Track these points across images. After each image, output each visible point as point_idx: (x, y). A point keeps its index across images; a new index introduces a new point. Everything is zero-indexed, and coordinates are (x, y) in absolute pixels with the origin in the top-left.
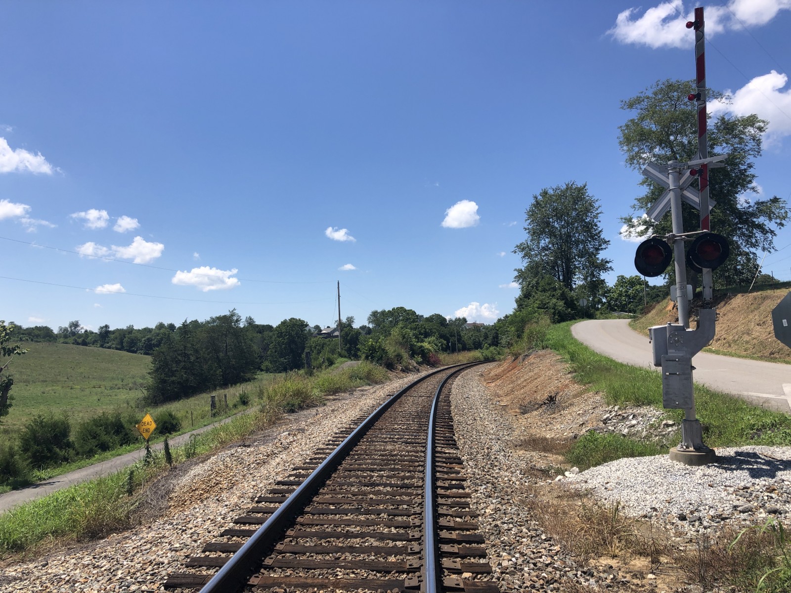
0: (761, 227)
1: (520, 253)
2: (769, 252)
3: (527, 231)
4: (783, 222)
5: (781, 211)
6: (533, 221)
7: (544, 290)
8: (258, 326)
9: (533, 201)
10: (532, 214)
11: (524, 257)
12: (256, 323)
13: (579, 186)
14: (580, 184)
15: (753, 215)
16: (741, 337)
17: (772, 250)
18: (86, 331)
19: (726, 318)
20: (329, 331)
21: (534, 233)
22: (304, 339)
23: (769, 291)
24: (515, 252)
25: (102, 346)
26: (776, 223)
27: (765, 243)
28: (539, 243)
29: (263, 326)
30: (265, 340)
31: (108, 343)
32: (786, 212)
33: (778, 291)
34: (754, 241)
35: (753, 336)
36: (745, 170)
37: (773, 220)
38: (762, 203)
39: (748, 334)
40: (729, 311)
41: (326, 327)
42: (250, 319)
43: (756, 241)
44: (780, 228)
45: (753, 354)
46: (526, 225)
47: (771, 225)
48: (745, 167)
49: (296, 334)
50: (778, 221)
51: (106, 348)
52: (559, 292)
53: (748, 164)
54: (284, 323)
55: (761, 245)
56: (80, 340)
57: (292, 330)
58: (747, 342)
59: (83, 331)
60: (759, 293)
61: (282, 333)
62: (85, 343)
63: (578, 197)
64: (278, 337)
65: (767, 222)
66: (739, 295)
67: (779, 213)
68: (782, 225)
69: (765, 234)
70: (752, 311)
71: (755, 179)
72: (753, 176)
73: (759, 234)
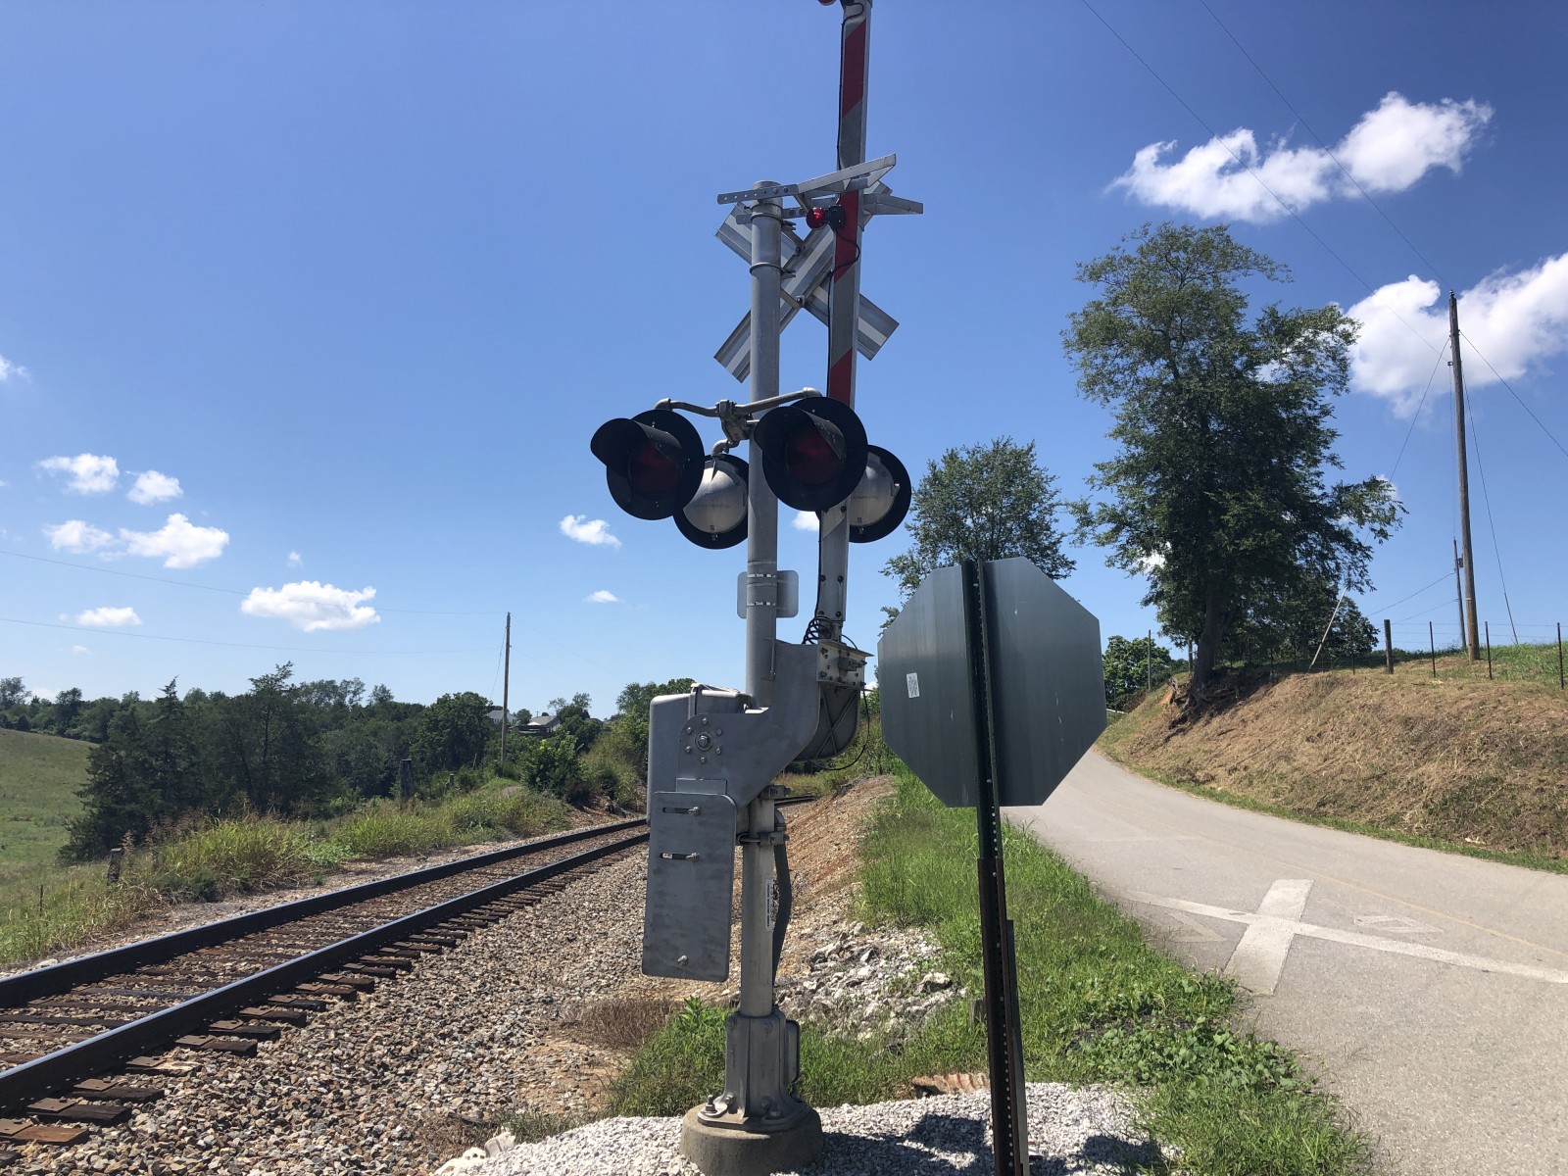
0: (1343, 537)
1: (897, 576)
2: (1361, 590)
3: (913, 532)
4: (1388, 529)
5: (1383, 507)
6: (924, 512)
8: (396, 705)
9: (928, 474)
10: (924, 497)
11: (904, 584)
12: (395, 700)
13: (1019, 448)
14: (1020, 443)
15: (1328, 511)
16: (1274, 765)
17: (1365, 588)
18: (36, 700)
19: (1259, 723)
20: (545, 721)
21: (927, 537)
22: (483, 736)
24: (887, 574)
25: (61, 733)
26: (1373, 530)
27: (1351, 572)
28: (935, 557)
29: (408, 706)
30: (403, 734)
31: (75, 727)
32: (1393, 511)
34: (1332, 565)
35: (1295, 764)
36: (1315, 418)
37: (1367, 523)
38: (1347, 488)
39: (1288, 759)
40: (1267, 710)
41: (540, 715)
42: (384, 690)
43: (1338, 567)
44: (1381, 542)
45: (1287, 804)
47: (1362, 534)
48: (1316, 413)
49: (469, 724)
50: (1377, 526)
51: (69, 736)
53: (1322, 407)
54: (443, 702)
55: (1344, 576)
56: (14, 719)
57: (459, 717)
58: (1282, 777)
59: (28, 701)
60: (1326, 674)
61: (437, 722)
62: (23, 726)
63: (1015, 469)
64: (429, 729)
65: (1354, 529)
66: (1293, 676)
67: (1378, 510)
68: (1383, 534)
69: (1354, 553)
70: (1305, 711)
71: (1336, 439)
72: (1333, 434)
73: (1341, 553)
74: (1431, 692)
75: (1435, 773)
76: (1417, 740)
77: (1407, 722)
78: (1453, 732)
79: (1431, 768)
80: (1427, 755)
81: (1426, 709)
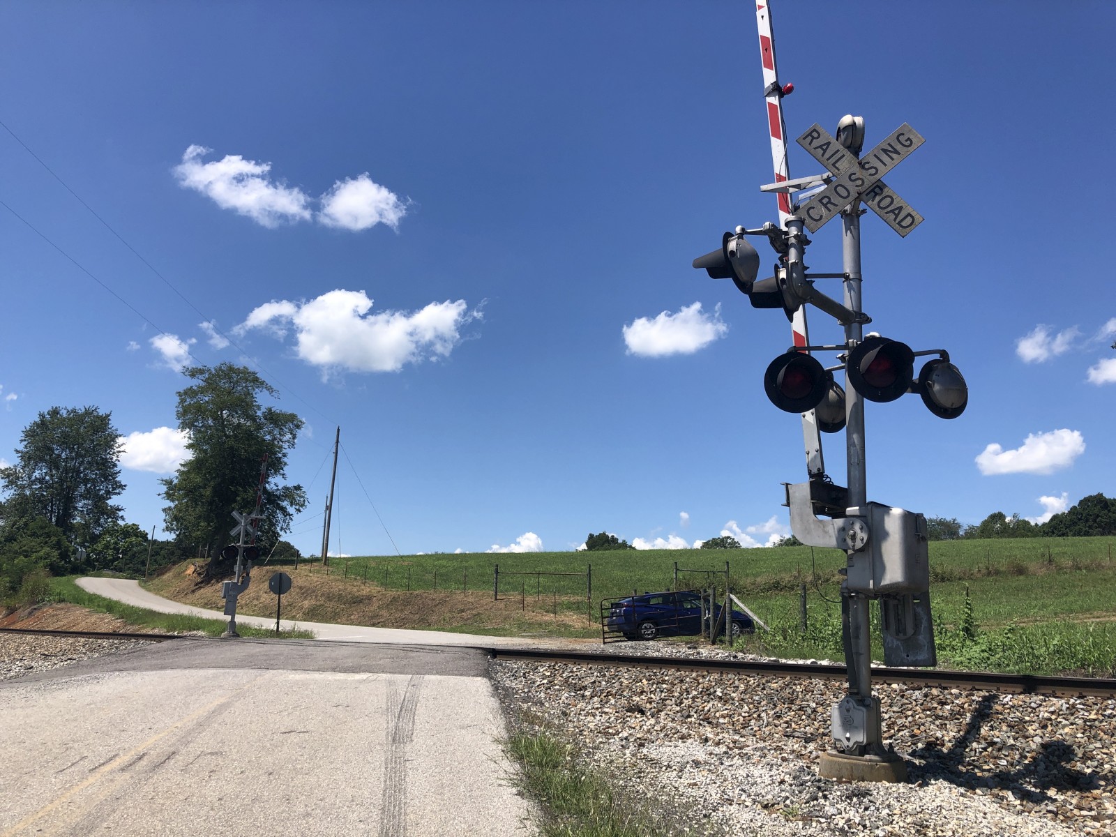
0: (283, 510)
4: (301, 508)
5: (301, 499)
6: (30, 443)
7: (34, 535)
9: (37, 419)
10: (31, 434)
11: (7, 485)
13: (102, 414)
15: (279, 498)
16: (252, 602)
17: (288, 531)
23: (279, 566)
26: (295, 509)
27: (283, 524)
28: (32, 472)
32: (304, 501)
33: (286, 567)
34: (276, 520)
35: (261, 601)
36: (280, 458)
37: (294, 506)
38: (288, 488)
39: (257, 600)
43: (278, 521)
44: (297, 513)
45: (258, 614)
46: (21, 447)
47: (291, 510)
48: (281, 455)
50: (297, 507)
52: (54, 539)
53: (283, 453)
55: (280, 525)
58: (255, 606)
60: (271, 567)
65: (288, 507)
66: (256, 567)
67: (299, 500)
68: (299, 511)
69: (285, 516)
70: (263, 582)
71: (286, 467)
72: (285, 464)
73: (280, 516)
74: (309, 578)
75: (306, 603)
76: (303, 594)
77: (301, 588)
78: (314, 591)
79: (306, 602)
80: (305, 598)
81: (307, 584)
